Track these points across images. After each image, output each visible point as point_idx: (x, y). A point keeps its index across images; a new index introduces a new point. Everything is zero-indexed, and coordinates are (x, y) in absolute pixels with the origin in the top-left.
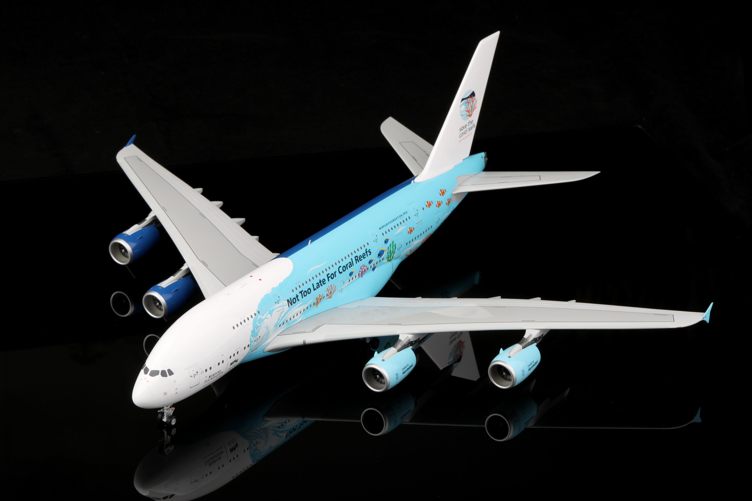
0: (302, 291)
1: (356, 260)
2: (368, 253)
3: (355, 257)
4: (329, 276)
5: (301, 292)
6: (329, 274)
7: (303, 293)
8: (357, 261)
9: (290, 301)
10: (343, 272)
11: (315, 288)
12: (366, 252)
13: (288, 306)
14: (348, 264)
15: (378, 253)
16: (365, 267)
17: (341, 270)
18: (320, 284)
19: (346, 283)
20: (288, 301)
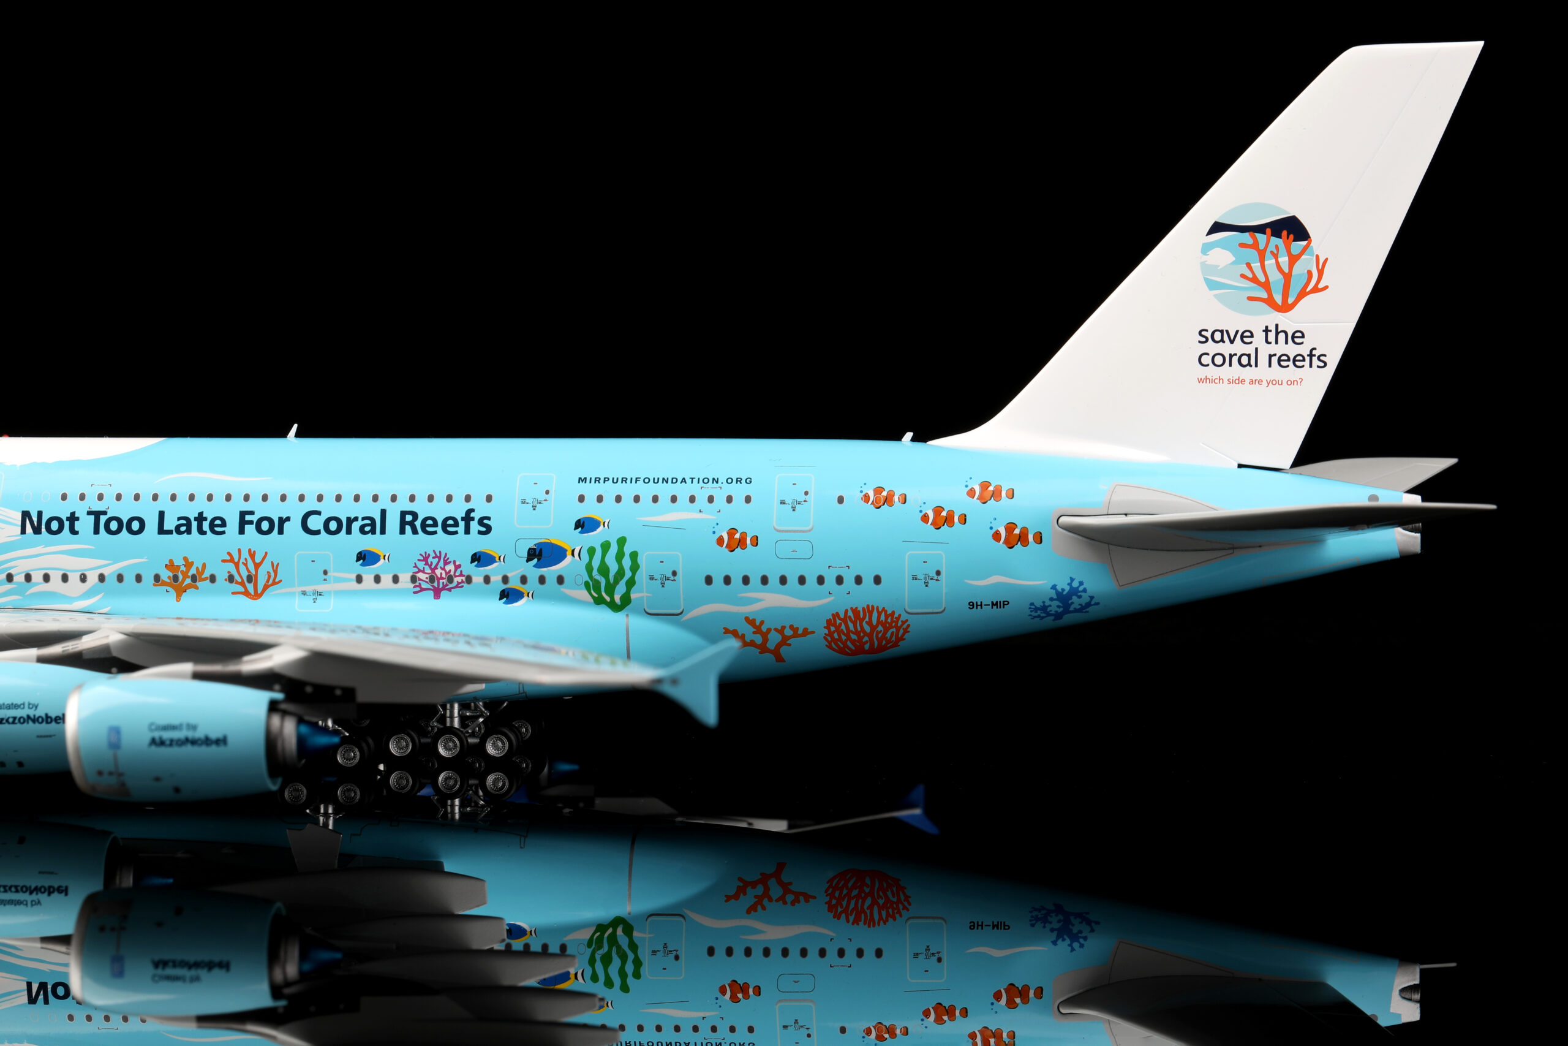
0: (105, 513)
1: (403, 523)
2: (475, 526)
3: (403, 514)
4: (248, 518)
5: (97, 514)
6: (252, 513)
7: (103, 519)
8: (408, 528)
9: (35, 519)
10: (323, 531)
11: (166, 528)
12: (468, 518)
13: (19, 529)
14: (356, 519)
15: (531, 544)
16: (446, 563)
17: (315, 523)
18: (194, 524)
19: (339, 580)
20: (26, 515)
